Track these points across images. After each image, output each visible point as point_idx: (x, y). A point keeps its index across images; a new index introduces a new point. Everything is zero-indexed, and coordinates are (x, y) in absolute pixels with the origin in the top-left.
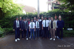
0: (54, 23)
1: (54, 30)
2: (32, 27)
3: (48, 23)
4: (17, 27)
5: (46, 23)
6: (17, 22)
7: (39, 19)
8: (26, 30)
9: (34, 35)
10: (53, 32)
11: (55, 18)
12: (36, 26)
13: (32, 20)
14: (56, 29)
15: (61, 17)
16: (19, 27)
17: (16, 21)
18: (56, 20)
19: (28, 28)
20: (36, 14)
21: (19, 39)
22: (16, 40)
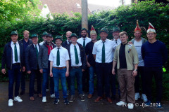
0: (130, 51)
1: (129, 75)
2: (58, 63)
3: (113, 50)
4: (14, 62)
5: (106, 52)
6: (13, 46)
7: (84, 37)
8: (41, 71)
9: (66, 88)
10: (126, 82)
11: (137, 32)
12: (70, 61)
13: (59, 42)
14: (135, 72)
16: (19, 61)
17: (12, 43)
18: (138, 39)
19: (46, 64)
21: (19, 99)
22: (11, 103)
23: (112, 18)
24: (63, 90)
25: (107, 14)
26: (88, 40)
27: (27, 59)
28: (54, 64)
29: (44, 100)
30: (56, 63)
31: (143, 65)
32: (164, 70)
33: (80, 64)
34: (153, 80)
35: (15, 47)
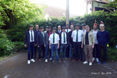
0: (91, 36)
1: (90, 48)
2: (54, 42)
3: (82, 35)
4: (31, 41)
5: (78, 36)
7: (67, 29)
8: (45, 46)
9: (57, 55)
14: (93, 46)
15: (103, 25)
16: (33, 41)
17: (30, 31)
18: (95, 30)
19: (47, 42)
20: (64, 20)
21: (33, 60)
23: (82, 19)
24: (56, 56)
25: (79, 18)
26: (69, 30)
27: (37, 40)
28: (51, 42)
29: (46, 61)
30: (52, 41)
31: (97, 43)
32: (108, 46)
33: (66, 43)
34: (102, 51)
35: (32, 33)
